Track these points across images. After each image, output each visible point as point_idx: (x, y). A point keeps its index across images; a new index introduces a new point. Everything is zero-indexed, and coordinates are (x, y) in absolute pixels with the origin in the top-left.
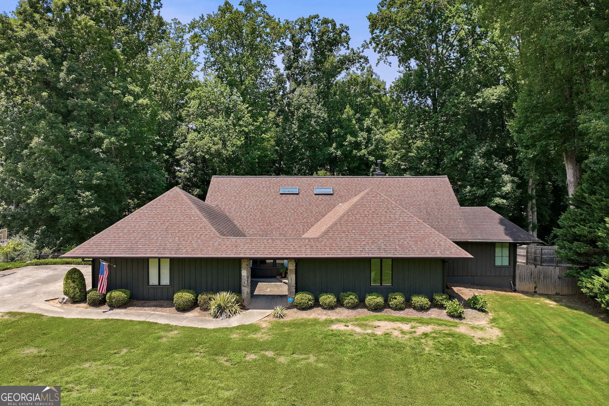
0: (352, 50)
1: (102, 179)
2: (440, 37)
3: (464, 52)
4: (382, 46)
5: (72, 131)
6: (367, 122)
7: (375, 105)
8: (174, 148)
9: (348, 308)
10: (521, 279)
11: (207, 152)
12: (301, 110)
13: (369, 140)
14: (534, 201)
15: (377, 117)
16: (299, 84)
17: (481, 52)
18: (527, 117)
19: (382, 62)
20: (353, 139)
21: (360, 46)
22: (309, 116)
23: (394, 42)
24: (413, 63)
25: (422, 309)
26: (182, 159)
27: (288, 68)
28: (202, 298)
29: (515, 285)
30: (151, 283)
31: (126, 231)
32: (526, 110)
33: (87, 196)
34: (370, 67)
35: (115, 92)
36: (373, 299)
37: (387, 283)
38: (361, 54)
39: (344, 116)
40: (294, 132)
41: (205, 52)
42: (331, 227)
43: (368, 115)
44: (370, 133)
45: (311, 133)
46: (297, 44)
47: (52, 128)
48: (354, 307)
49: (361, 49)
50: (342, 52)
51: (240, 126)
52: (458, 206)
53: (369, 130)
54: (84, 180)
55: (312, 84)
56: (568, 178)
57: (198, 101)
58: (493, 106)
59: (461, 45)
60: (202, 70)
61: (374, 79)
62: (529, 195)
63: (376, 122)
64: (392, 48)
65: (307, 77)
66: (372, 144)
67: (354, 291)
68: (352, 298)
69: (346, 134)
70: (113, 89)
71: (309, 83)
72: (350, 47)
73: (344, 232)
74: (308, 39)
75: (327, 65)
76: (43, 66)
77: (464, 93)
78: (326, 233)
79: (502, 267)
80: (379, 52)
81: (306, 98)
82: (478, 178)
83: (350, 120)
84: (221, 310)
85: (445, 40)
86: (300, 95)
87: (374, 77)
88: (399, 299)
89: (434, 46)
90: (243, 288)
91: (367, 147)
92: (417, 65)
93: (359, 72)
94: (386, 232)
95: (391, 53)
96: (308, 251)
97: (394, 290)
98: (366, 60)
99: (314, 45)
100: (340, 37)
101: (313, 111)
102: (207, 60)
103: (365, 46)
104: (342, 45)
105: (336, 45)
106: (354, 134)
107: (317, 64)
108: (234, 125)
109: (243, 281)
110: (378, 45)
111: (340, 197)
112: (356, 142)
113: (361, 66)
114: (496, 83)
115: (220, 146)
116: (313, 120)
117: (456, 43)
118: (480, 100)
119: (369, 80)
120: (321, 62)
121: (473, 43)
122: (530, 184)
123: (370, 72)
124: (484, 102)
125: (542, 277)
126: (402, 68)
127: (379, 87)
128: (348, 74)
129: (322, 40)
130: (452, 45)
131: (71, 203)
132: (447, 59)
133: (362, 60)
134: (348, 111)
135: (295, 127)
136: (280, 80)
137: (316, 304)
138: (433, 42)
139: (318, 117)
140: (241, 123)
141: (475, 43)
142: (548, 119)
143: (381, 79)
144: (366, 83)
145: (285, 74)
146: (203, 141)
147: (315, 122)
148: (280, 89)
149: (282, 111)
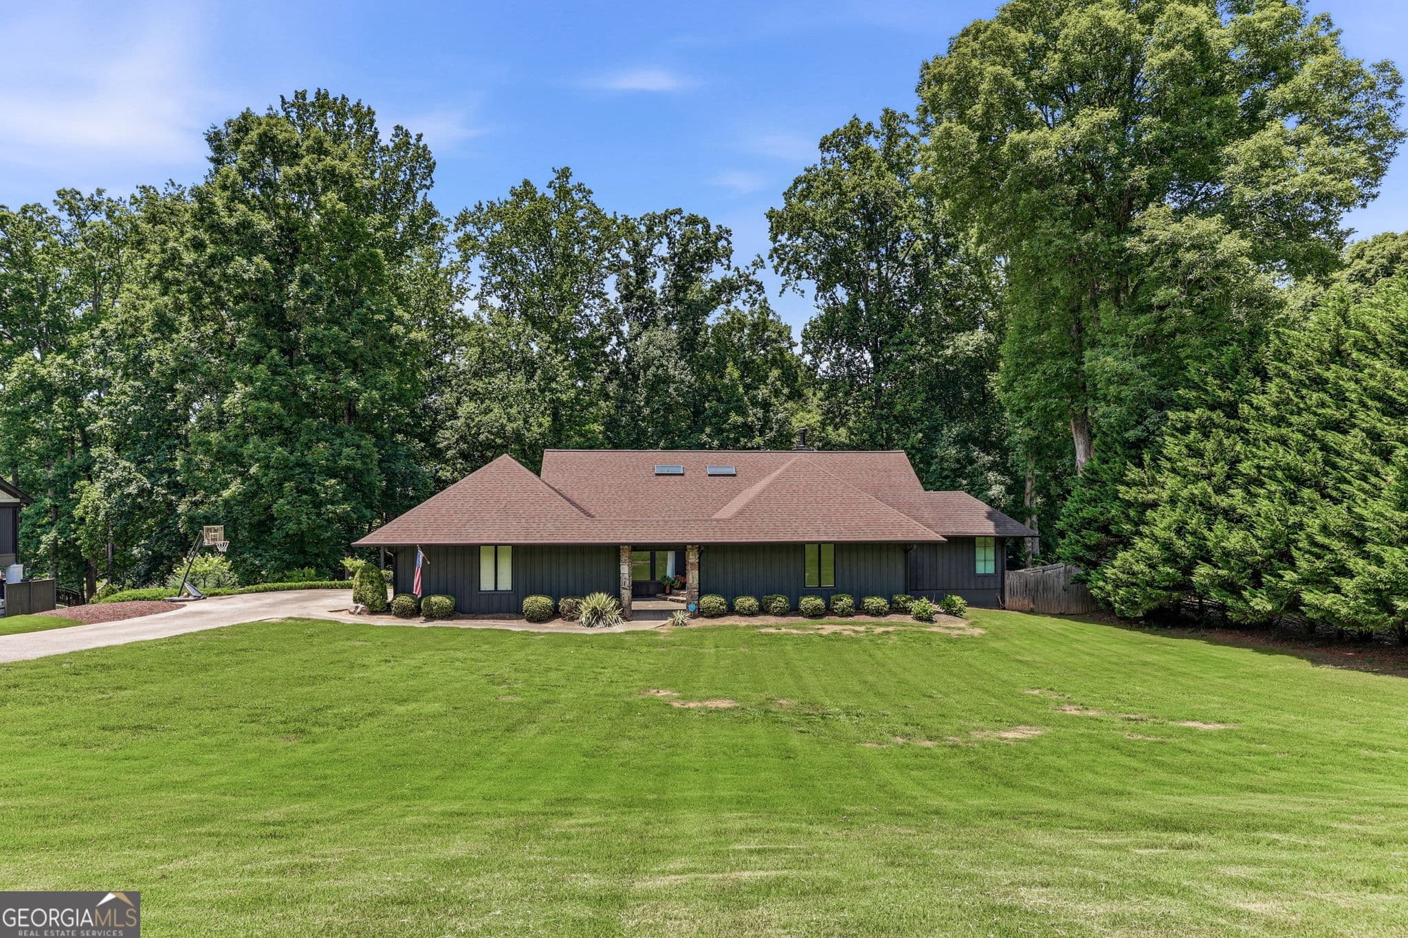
0: (737, 269)
1: (353, 459)
2: (883, 251)
3: (921, 277)
4: (789, 263)
5: (309, 378)
6: (763, 392)
7: (774, 362)
8: (433, 430)
9: (776, 615)
10: (1012, 594)
11: (497, 435)
12: (653, 369)
13: (766, 422)
14: (1034, 518)
15: (778, 383)
16: (645, 327)
17: (948, 276)
18: (1017, 365)
19: (789, 289)
20: (740, 420)
21: (749, 264)
22: (667, 380)
23: (810, 257)
24: (841, 293)
25: (878, 613)
26: (448, 448)
27: (626, 298)
28: (564, 603)
29: (1004, 602)
30: (482, 588)
31: (443, 511)
32: (1017, 354)
33: (332, 486)
34: (765, 301)
35: (377, 317)
36: (808, 602)
37: (828, 583)
38: (751, 277)
39: (726, 381)
40: (639, 407)
41: (482, 267)
42: (747, 506)
43: (763, 379)
44: (768, 411)
45: (669, 409)
46: (641, 257)
47: (274, 373)
48: (783, 613)
49: (752, 269)
50: (717, 273)
51: (552, 391)
52: (922, 490)
53: (766, 405)
54: (328, 460)
55: (669, 324)
56: (1078, 458)
57: (478, 349)
58: (968, 361)
59: (916, 265)
60: (476, 298)
61: (772, 321)
62: (1027, 508)
63: (777, 393)
64: (804, 266)
65: (660, 314)
66: (771, 429)
67: (781, 593)
68: (780, 602)
69: (727, 412)
70: (373, 313)
71: (663, 324)
72: (733, 266)
73: (765, 512)
74: (662, 250)
75: (693, 295)
76: (265, 273)
77: (923, 340)
78: (741, 512)
79: (985, 576)
80: (783, 274)
81: (660, 348)
82: (947, 477)
83: (734, 386)
84: (598, 615)
85: (891, 256)
86: (649, 344)
87: (771, 317)
88: (846, 601)
89: (873, 265)
90: (623, 591)
91: (762, 433)
92: (848, 294)
93: (746, 309)
94: (825, 511)
95: (804, 274)
96: (719, 534)
97: (838, 590)
98: (760, 288)
99: (672, 259)
100: (716, 249)
101: (671, 372)
102: (486, 281)
103: (758, 264)
104: (719, 261)
105: (708, 261)
106: (742, 411)
107: (678, 291)
108: (542, 391)
109: (623, 580)
110: (782, 260)
111: (747, 479)
112: (745, 424)
113: (751, 297)
114: (972, 327)
115: (521, 423)
116: (673, 386)
117: (907, 261)
118: (949, 352)
119: (764, 321)
120: (684, 289)
121: (935, 262)
122: (1028, 491)
123: (765, 309)
124: (954, 357)
125: (1041, 588)
126: (821, 302)
127: (780, 333)
128: (728, 312)
129: (686, 251)
130: (902, 265)
131: (305, 497)
132: (895, 288)
133: (753, 288)
134: (732, 372)
135: (641, 400)
136: (612, 320)
137: (731, 611)
138: (871, 258)
139: (682, 381)
140: (554, 385)
141: (939, 263)
142: (1049, 366)
143: (783, 321)
144: (760, 327)
145: (621, 308)
146: (491, 416)
147: (676, 390)
148: (611, 334)
149: (615, 372)
